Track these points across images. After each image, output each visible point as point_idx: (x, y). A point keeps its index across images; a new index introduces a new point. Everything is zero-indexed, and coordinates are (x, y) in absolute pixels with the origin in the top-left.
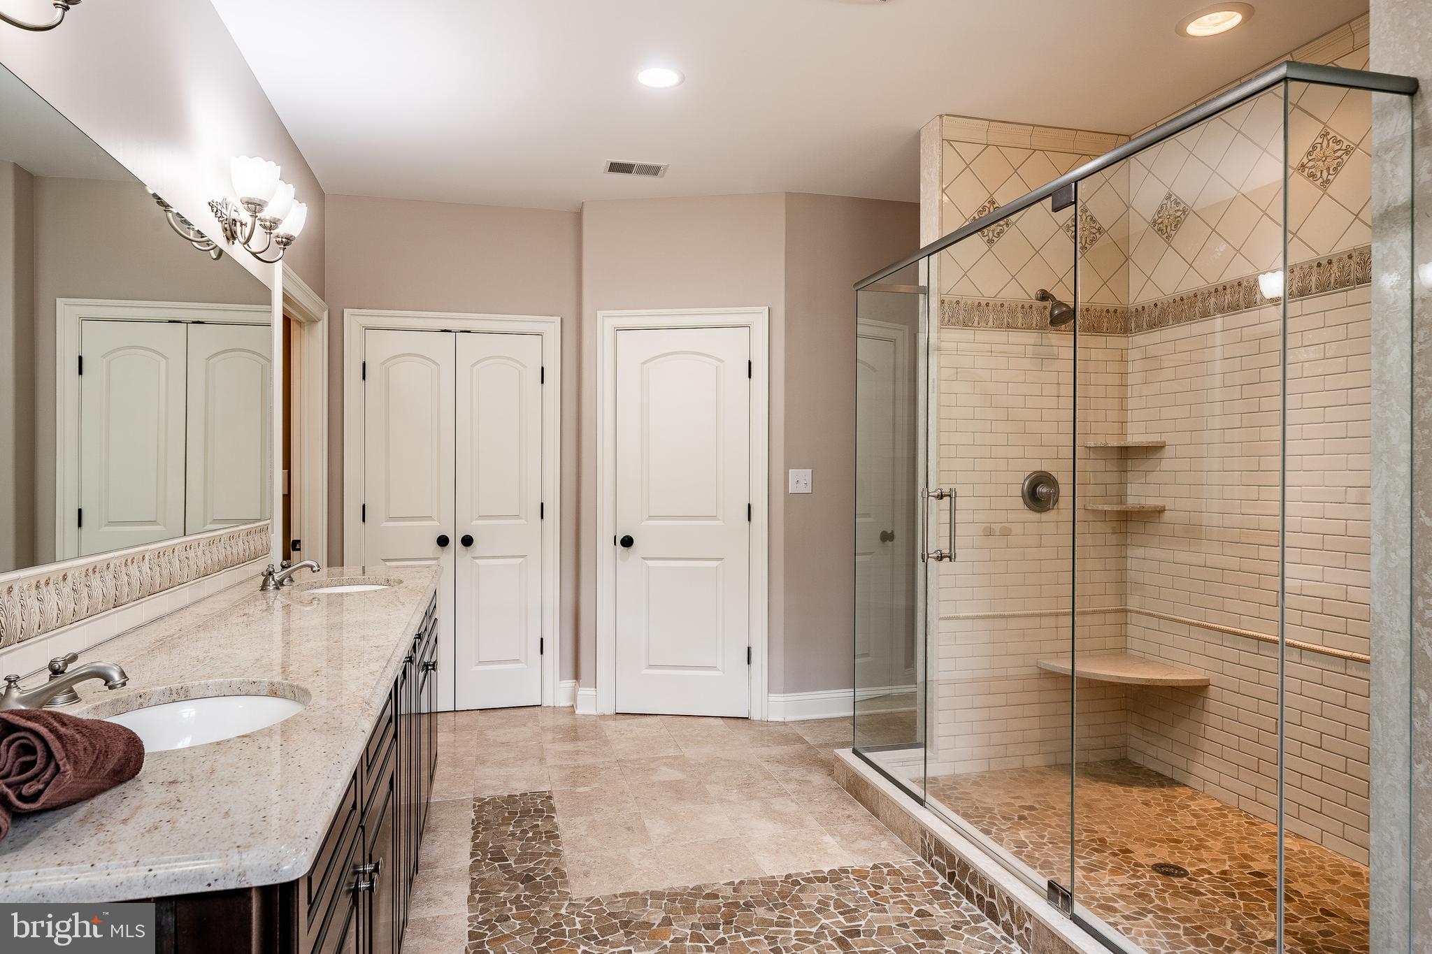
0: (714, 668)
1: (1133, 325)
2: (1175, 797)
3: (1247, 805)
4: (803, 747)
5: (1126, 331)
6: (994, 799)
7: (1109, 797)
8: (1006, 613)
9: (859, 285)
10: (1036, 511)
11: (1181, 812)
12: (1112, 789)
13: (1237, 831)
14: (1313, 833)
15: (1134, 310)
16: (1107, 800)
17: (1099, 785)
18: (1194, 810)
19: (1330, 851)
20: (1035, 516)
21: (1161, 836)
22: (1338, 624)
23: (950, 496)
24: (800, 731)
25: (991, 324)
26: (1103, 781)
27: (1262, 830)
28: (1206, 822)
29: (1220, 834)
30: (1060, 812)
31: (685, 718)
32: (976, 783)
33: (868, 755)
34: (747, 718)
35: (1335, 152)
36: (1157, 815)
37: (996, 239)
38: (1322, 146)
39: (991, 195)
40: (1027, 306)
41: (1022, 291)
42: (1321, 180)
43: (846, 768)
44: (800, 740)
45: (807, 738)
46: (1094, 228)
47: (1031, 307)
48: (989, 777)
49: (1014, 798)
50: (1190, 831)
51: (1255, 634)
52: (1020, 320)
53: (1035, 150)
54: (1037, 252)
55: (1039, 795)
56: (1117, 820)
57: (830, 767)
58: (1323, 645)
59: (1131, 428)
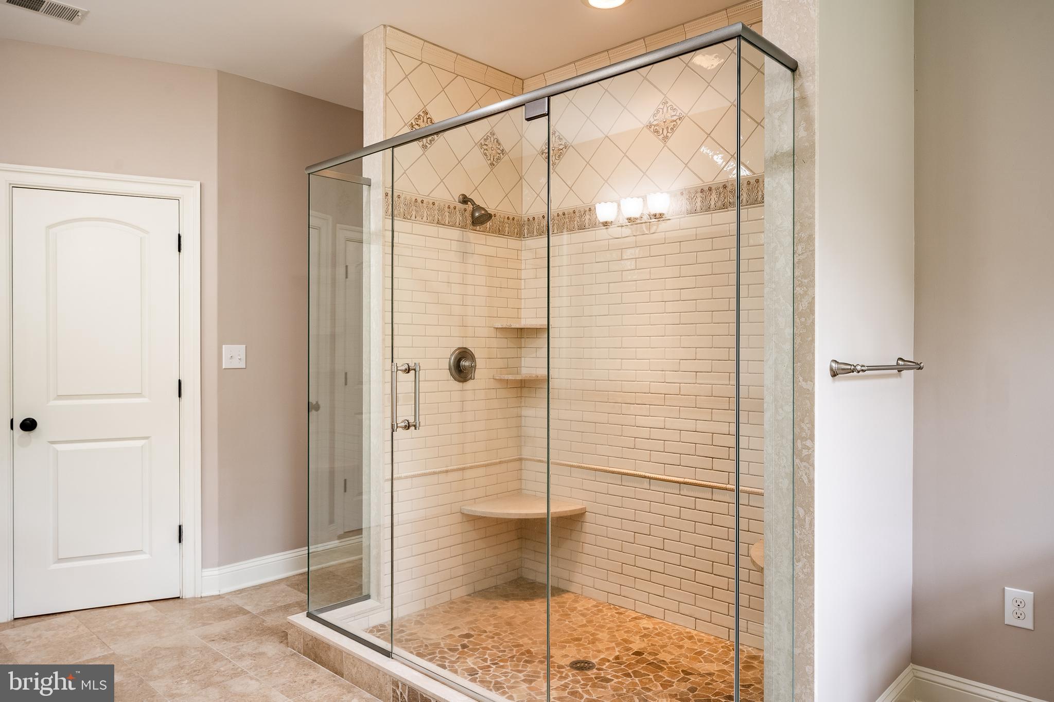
0: (140, 552)
1: (526, 231)
2: (564, 603)
3: (613, 600)
4: (246, 617)
5: (520, 235)
6: (437, 634)
7: (521, 613)
8: (437, 470)
9: (312, 169)
10: (459, 381)
11: (572, 614)
12: (521, 605)
13: (613, 621)
14: (659, 613)
15: (526, 219)
16: (520, 615)
17: (510, 604)
18: (581, 611)
19: (670, 624)
20: (457, 385)
21: (566, 638)
22: (674, 459)
23: (415, 370)
24: (238, 602)
25: (425, 219)
26: (512, 600)
27: (628, 616)
28: (592, 618)
29: (603, 627)
30: (491, 634)
31: (105, 610)
32: (418, 623)
33: (323, 616)
34: (179, 598)
35: (672, 116)
36: (557, 620)
37: (429, 146)
38: (663, 111)
39: (425, 106)
40: (452, 207)
41: (448, 195)
42: (662, 136)
43: (302, 633)
44: (241, 611)
45: (248, 608)
46: (499, 149)
47: (455, 208)
48: (427, 614)
49: (453, 629)
50: (584, 629)
51: (619, 470)
52: (447, 218)
53: (458, 75)
54: (459, 162)
55: (468, 623)
56: (533, 631)
57: (283, 635)
58: (664, 475)
59: (523, 313)
